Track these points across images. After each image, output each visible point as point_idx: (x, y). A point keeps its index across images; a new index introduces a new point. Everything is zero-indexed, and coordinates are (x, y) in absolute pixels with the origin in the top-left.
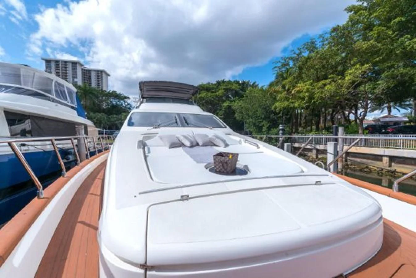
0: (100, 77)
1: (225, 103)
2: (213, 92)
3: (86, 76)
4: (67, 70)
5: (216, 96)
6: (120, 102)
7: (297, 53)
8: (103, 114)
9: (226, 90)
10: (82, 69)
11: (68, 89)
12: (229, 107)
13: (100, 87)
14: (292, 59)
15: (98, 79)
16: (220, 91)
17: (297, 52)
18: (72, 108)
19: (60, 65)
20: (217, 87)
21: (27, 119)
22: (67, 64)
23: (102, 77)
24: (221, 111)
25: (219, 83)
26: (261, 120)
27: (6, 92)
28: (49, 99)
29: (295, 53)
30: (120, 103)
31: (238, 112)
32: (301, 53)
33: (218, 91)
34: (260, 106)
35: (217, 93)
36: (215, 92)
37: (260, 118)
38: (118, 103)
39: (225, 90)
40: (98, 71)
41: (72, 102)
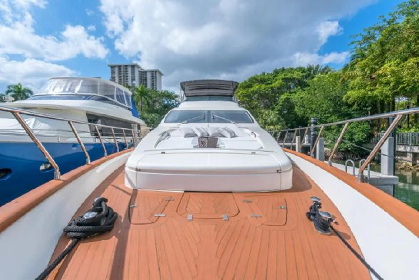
0: (154, 77)
1: (283, 95)
2: (269, 84)
3: (142, 78)
4: (127, 74)
5: (272, 88)
6: (171, 101)
7: (388, 20)
8: (156, 114)
9: (286, 80)
10: (139, 71)
11: (126, 93)
12: (287, 100)
13: (154, 87)
14: (380, 29)
15: (153, 80)
16: (277, 82)
17: (389, 18)
18: (129, 109)
19: (122, 70)
20: (274, 77)
21: (99, 119)
22: (128, 67)
23: (156, 77)
24: (278, 106)
25: (277, 72)
26: (329, 115)
27: (87, 100)
28: (112, 103)
29: (384, 20)
30: (172, 103)
31: (298, 106)
32: (394, 20)
33: (275, 82)
34: (326, 98)
35: (273, 85)
36: (271, 83)
37: (327, 112)
38: (169, 102)
39: (283, 80)
40: (152, 71)
41: (129, 105)
